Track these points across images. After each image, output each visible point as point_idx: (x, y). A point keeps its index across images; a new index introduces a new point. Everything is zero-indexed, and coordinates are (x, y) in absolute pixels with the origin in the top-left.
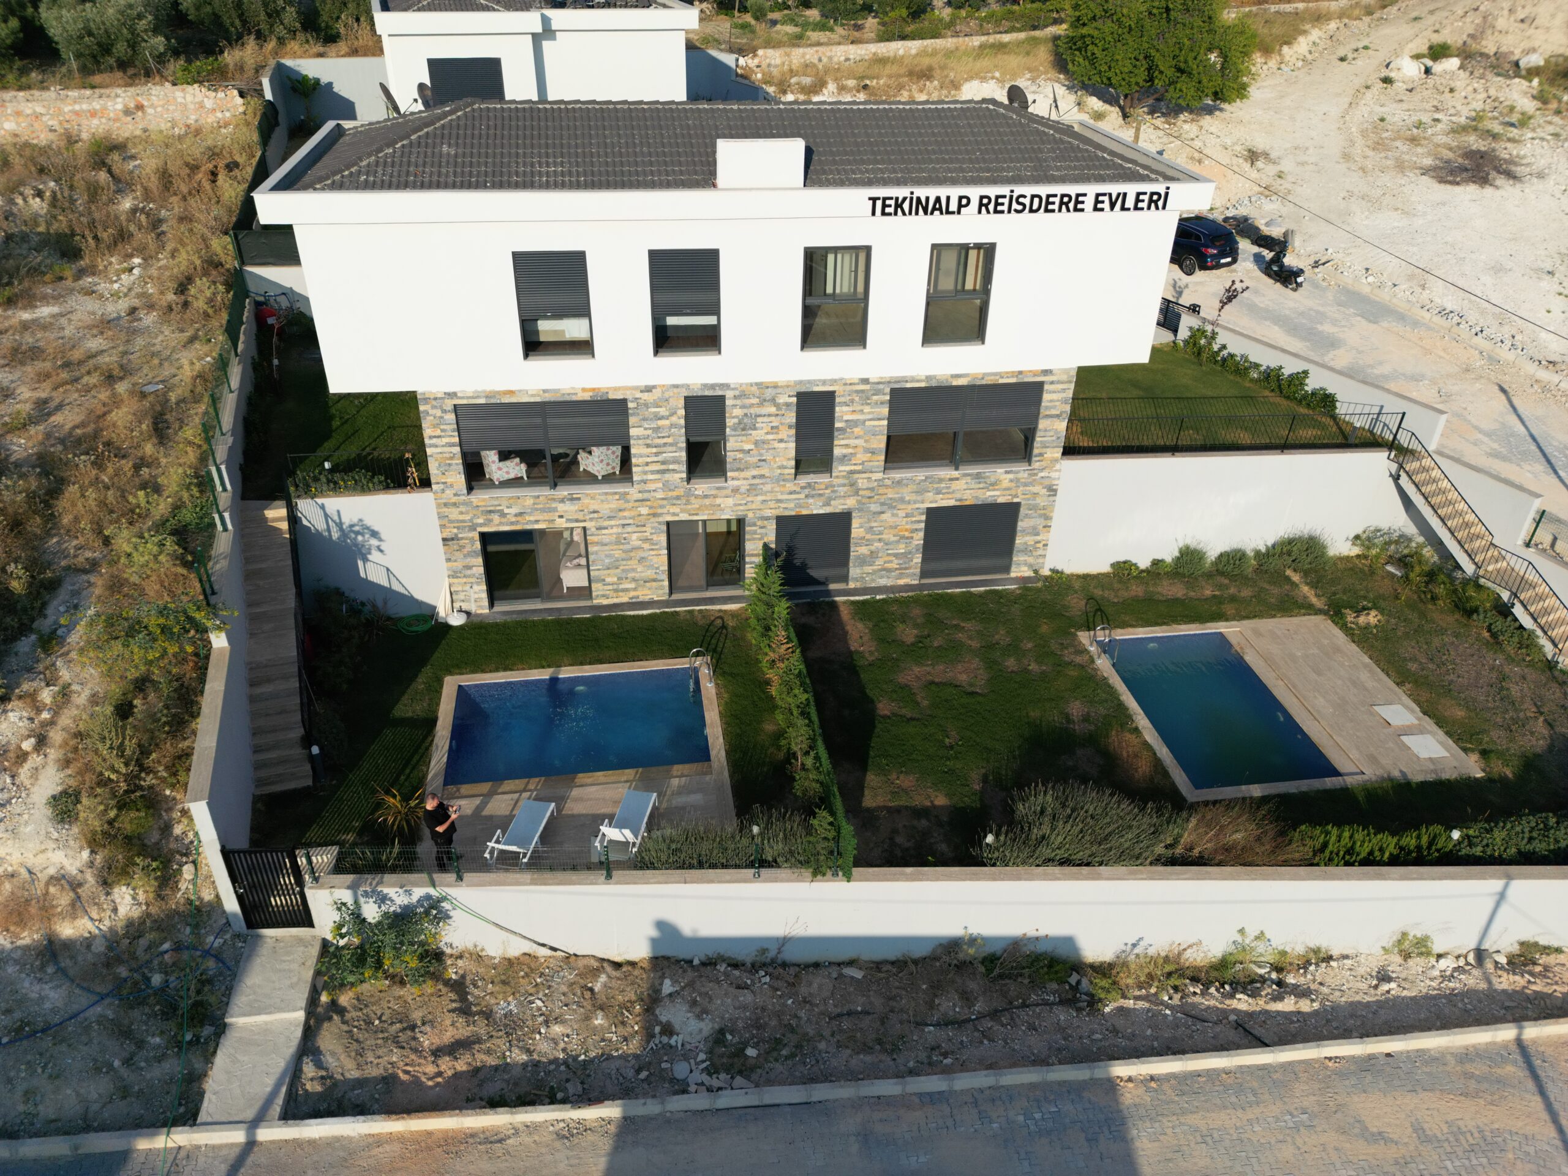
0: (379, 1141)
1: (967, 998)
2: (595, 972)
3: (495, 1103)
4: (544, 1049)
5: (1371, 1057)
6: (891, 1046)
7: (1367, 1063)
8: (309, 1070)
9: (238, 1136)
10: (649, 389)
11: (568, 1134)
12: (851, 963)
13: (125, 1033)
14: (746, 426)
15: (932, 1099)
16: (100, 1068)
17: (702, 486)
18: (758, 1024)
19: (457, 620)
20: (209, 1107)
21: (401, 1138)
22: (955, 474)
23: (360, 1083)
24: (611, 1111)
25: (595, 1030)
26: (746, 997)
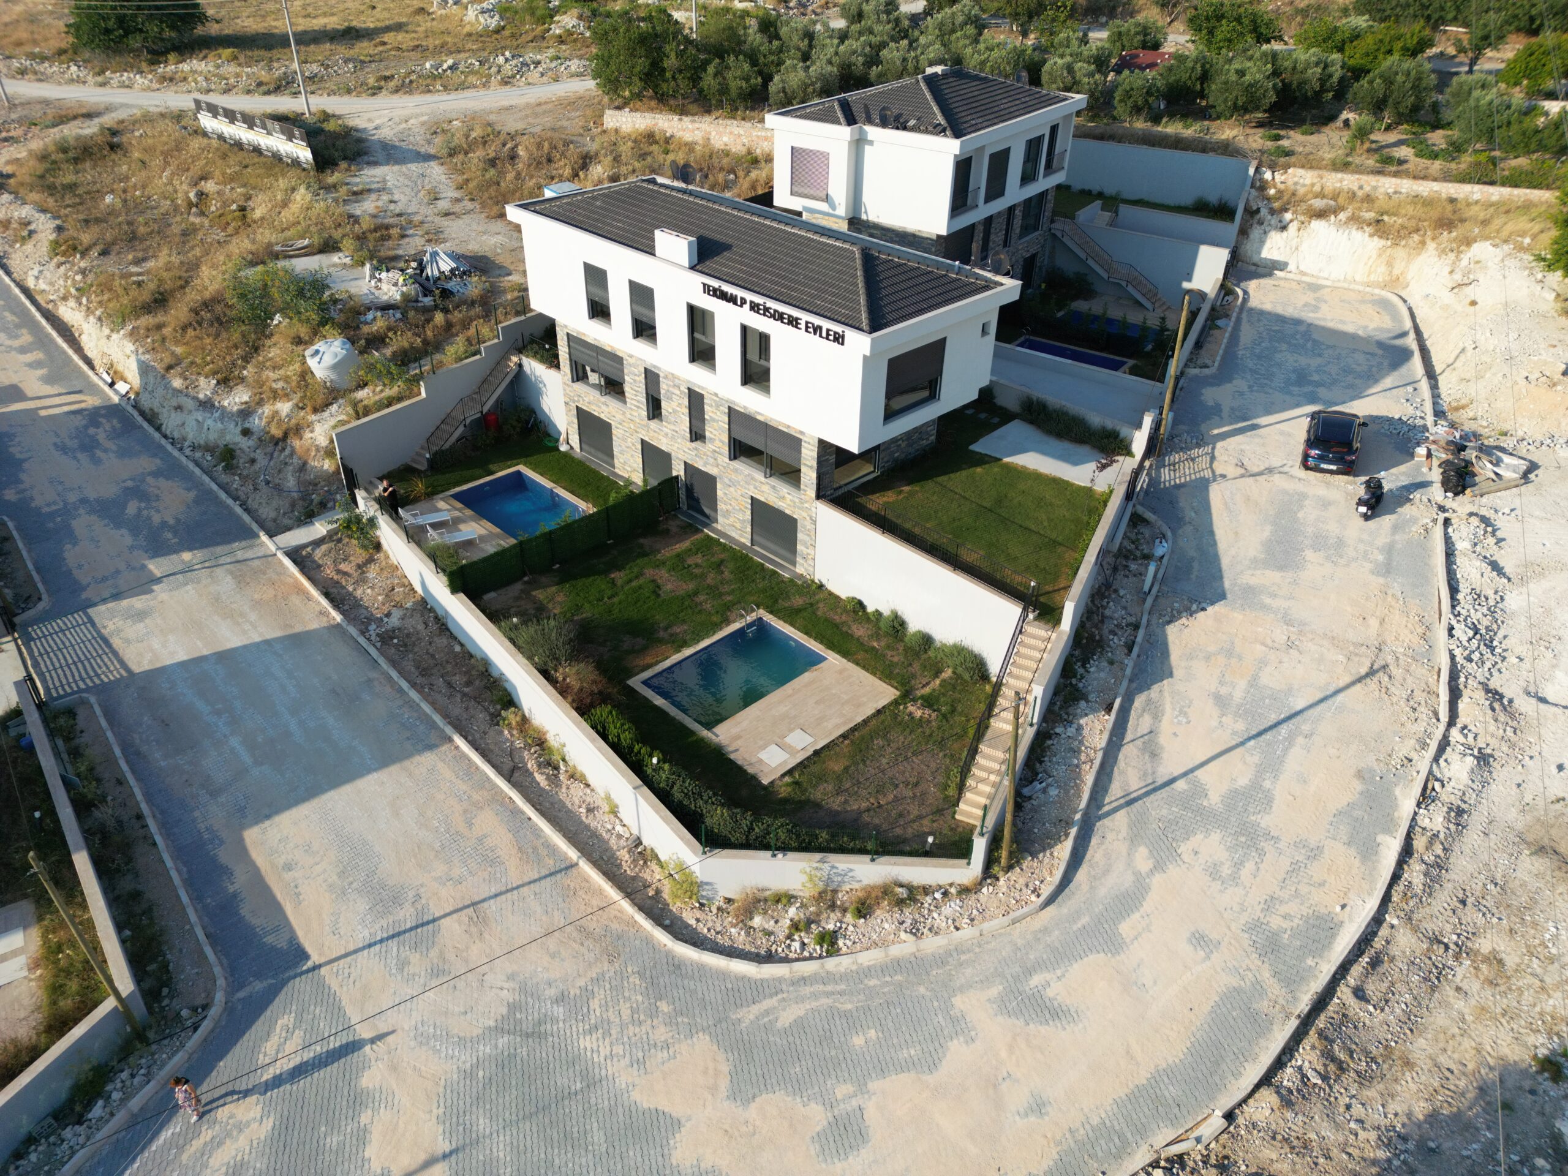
0: (292, 576)
1: (468, 684)
2: (404, 585)
3: (327, 595)
4: (359, 593)
5: (523, 813)
6: (424, 672)
7: (517, 812)
8: (309, 549)
9: (272, 548)
10: (631, 356)
11: (323, 613)
12: (462, 645)
13: (293, 505)
14: (670, 399)
15: (401, 691)
16: (277, 510)
17: (654, 424)
18: (408, 635)
19: (563, 448)
20: (278, 539)
21: (296, 579)
22: (763, 479)
23: (315, 562)
24: (338, 617)
25: (375, 599)
26: (421, 627)
